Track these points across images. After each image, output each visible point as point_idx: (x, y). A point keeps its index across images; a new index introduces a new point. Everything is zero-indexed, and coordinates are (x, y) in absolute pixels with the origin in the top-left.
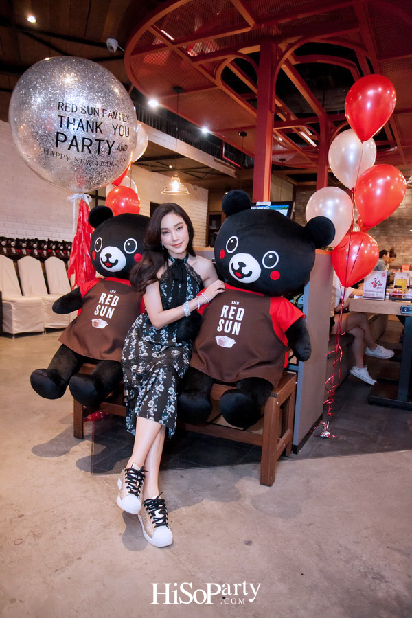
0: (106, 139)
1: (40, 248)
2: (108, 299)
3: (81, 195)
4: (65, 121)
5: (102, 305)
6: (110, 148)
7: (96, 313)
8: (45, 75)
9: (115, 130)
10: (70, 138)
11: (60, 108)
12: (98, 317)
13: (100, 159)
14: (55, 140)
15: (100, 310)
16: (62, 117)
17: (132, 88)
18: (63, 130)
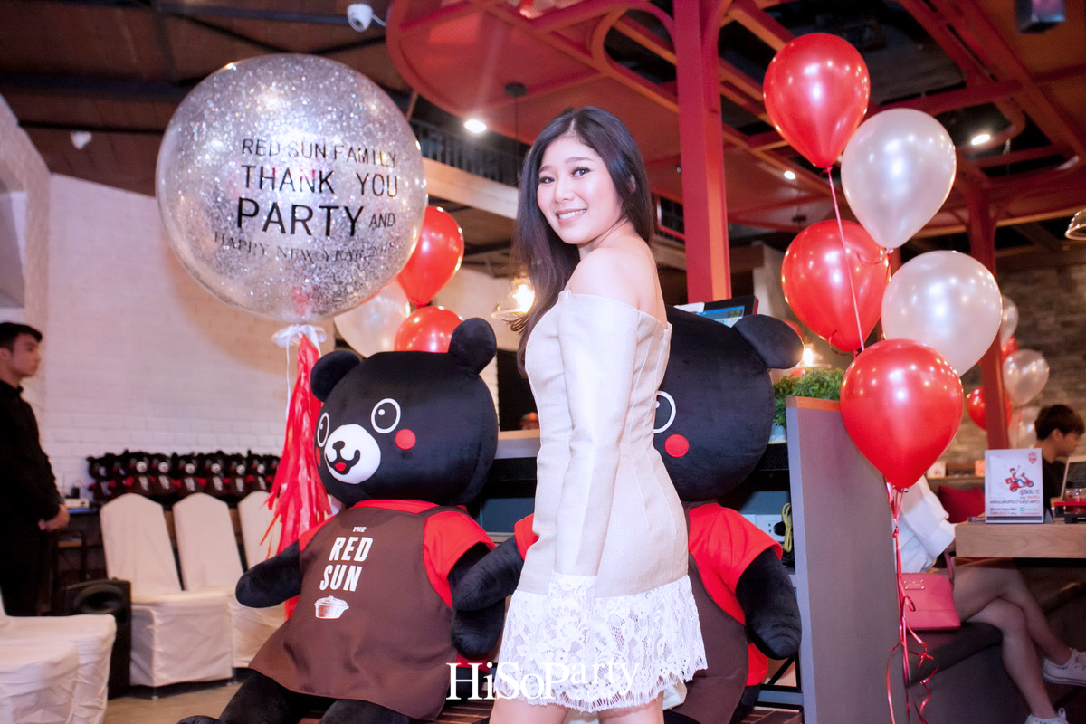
0: (344, 203)
1: (228, 473)
2: (350, 548)
3: (303, 328)
4: (255, 174)
5: (334, 563)
6: (354, 222)
7: (323, 587)
8: (221, 93)
9: (363, 184)
10: (266, 207)
11: (246, 150)
12: (328, 592)
13: (332, 245)
14: (236, 214)
15: (330, 576)
16: (248, 167)
17: (414, 97)
18: (253, 192)
